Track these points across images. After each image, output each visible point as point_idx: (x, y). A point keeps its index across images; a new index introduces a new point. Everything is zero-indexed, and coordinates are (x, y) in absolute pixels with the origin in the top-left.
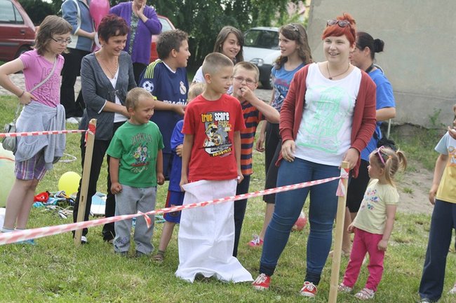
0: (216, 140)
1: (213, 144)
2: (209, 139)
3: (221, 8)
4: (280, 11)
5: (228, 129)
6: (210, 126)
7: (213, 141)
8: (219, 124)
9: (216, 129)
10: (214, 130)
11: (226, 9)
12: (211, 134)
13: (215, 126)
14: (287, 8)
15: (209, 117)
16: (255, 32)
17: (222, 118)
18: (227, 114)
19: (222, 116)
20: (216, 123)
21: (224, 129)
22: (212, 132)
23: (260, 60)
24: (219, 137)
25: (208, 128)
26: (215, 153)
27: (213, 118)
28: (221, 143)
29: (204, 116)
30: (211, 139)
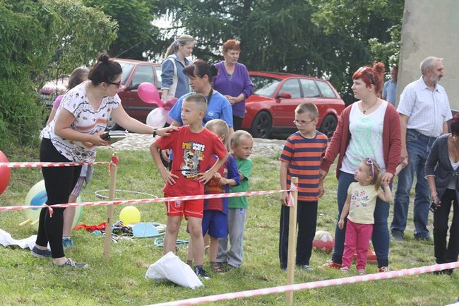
0: (191, 165)
1: (188, 168)
2: (185, 163)
5: (201, 158)
6: (188, 153)
7: (188, 165)
8: (195, 153)
9: (192, 156)
10: (190, 157)
12: (188, 160)
13: (192, 154)
15: (188, 145)
17: (199, 149)
18: (203, 147)
19: (198, 147)
20: (193, 151)
21: (197, 157)
22: (188, 158)
24: (193, 163)
25: (186, 155)
26: (188, 176)
27: (192, 147)
28: (194, 168)
29: (184, 144)
30: (187, 163)
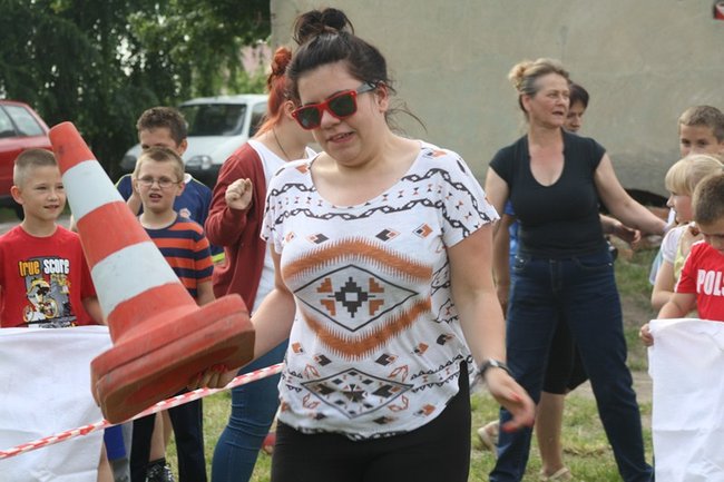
0: (47, 308)
1: (43, 317)
2: (34, 307)
3: (123, 74)
4: (229, 66)
5: (67, 289)
6: (35, 283)
7: (42, 311)
8: (52, 280)
9: (47, 289)
10: (42, 291)
11: (132, 74)
12: (39, 298)
13: (45, 284)
14: (241, 58)
15: (33, 267)
16: (190, 109)
17: (58, 269)
18: (67, 263)
19: (57, 266)
20: (47, 277)
21: (60, 288)
22: (39, 293)
23: (205, 159)
24: (53, 304)
25: (32, 286)
27: (42, 268)
28: (56, 314)
29: (23, 266)
30: (38, 307)
